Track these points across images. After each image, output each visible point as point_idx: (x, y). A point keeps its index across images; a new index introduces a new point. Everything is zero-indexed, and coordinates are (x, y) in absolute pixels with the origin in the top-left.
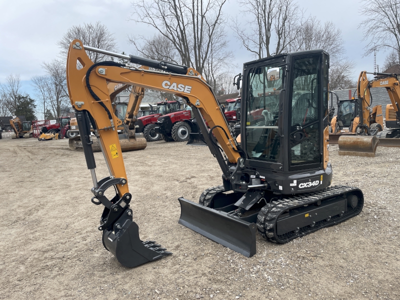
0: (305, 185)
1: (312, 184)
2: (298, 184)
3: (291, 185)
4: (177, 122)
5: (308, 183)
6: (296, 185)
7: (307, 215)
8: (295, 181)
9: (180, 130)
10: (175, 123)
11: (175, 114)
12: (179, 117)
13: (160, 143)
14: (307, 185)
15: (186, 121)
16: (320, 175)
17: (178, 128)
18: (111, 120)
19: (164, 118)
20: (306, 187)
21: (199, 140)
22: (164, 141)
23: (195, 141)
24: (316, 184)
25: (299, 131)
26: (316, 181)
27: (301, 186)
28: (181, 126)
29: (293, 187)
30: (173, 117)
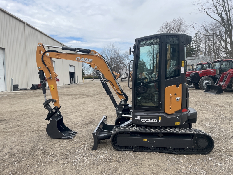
0: (145, 120)
1: (151, 121)
2: (141, 118)
3: (136, 118)
4: (203, 77)
5: (148, 120)
6: (139, 119)
7: (145, 140)
8: (139, 117)
9: (205, 82)
10: (202, 77)
11: (202, 72)
12: (206, 74)
13: (192, 90)
14: (147, 120)
15: (210, 76)
16: (159, 116)
17: (204, 81)
18: (51, 75)
19: (194, 73)
20: (146, 122)
21: (213, 90)
22: (195, 89)
23: (211, 90)
24: (154, 122)
25: (142, 86)
26: (155, 120)
27: (143, 120)
28: (206, 79)
29: (138, 120)
30: (201, 74)
